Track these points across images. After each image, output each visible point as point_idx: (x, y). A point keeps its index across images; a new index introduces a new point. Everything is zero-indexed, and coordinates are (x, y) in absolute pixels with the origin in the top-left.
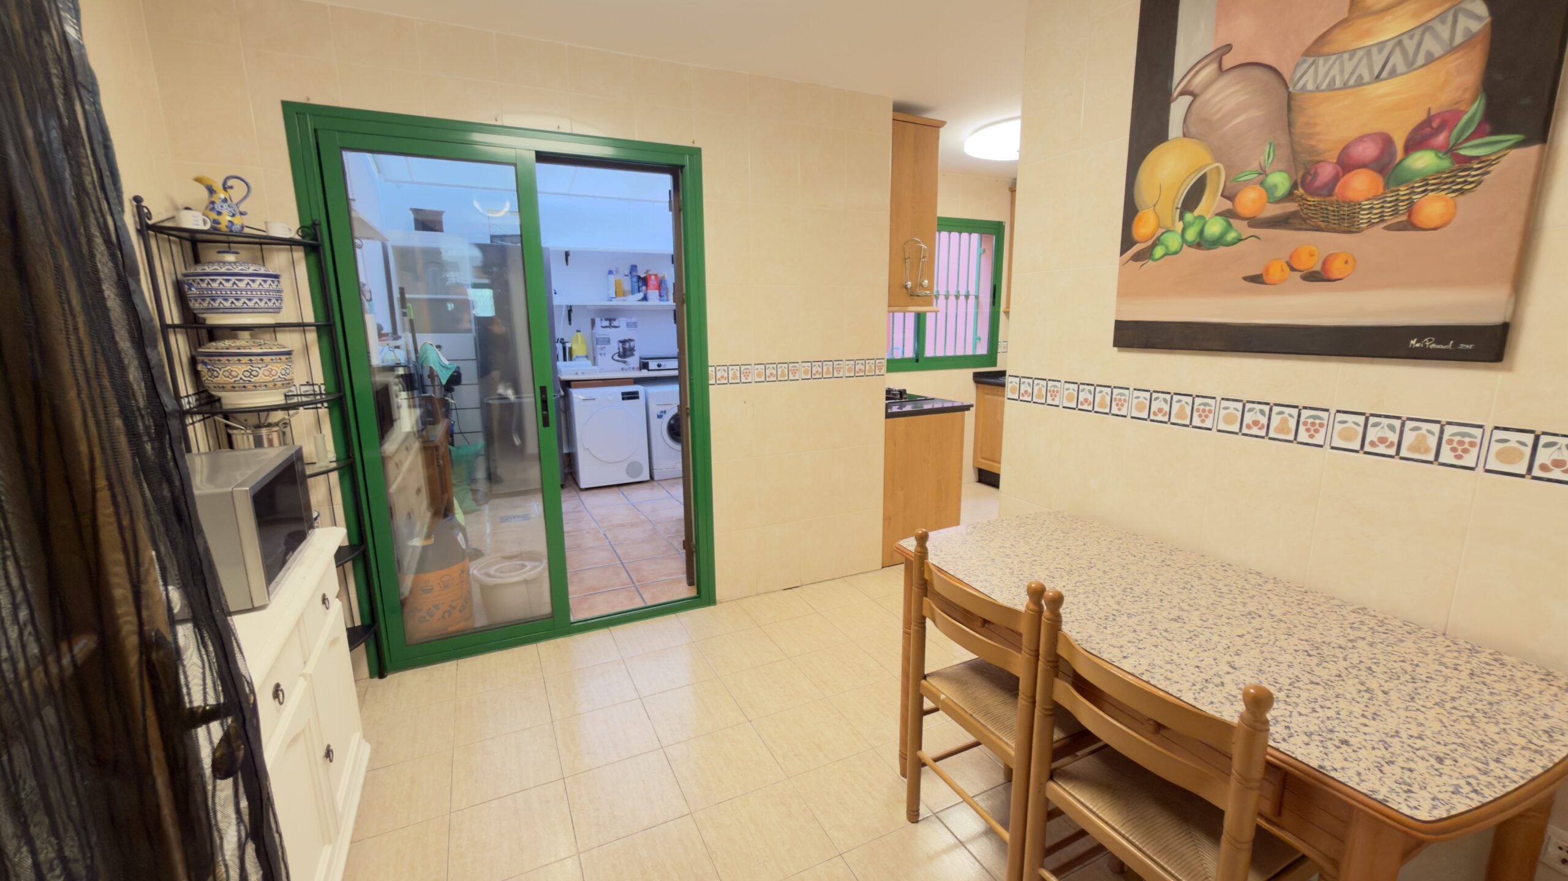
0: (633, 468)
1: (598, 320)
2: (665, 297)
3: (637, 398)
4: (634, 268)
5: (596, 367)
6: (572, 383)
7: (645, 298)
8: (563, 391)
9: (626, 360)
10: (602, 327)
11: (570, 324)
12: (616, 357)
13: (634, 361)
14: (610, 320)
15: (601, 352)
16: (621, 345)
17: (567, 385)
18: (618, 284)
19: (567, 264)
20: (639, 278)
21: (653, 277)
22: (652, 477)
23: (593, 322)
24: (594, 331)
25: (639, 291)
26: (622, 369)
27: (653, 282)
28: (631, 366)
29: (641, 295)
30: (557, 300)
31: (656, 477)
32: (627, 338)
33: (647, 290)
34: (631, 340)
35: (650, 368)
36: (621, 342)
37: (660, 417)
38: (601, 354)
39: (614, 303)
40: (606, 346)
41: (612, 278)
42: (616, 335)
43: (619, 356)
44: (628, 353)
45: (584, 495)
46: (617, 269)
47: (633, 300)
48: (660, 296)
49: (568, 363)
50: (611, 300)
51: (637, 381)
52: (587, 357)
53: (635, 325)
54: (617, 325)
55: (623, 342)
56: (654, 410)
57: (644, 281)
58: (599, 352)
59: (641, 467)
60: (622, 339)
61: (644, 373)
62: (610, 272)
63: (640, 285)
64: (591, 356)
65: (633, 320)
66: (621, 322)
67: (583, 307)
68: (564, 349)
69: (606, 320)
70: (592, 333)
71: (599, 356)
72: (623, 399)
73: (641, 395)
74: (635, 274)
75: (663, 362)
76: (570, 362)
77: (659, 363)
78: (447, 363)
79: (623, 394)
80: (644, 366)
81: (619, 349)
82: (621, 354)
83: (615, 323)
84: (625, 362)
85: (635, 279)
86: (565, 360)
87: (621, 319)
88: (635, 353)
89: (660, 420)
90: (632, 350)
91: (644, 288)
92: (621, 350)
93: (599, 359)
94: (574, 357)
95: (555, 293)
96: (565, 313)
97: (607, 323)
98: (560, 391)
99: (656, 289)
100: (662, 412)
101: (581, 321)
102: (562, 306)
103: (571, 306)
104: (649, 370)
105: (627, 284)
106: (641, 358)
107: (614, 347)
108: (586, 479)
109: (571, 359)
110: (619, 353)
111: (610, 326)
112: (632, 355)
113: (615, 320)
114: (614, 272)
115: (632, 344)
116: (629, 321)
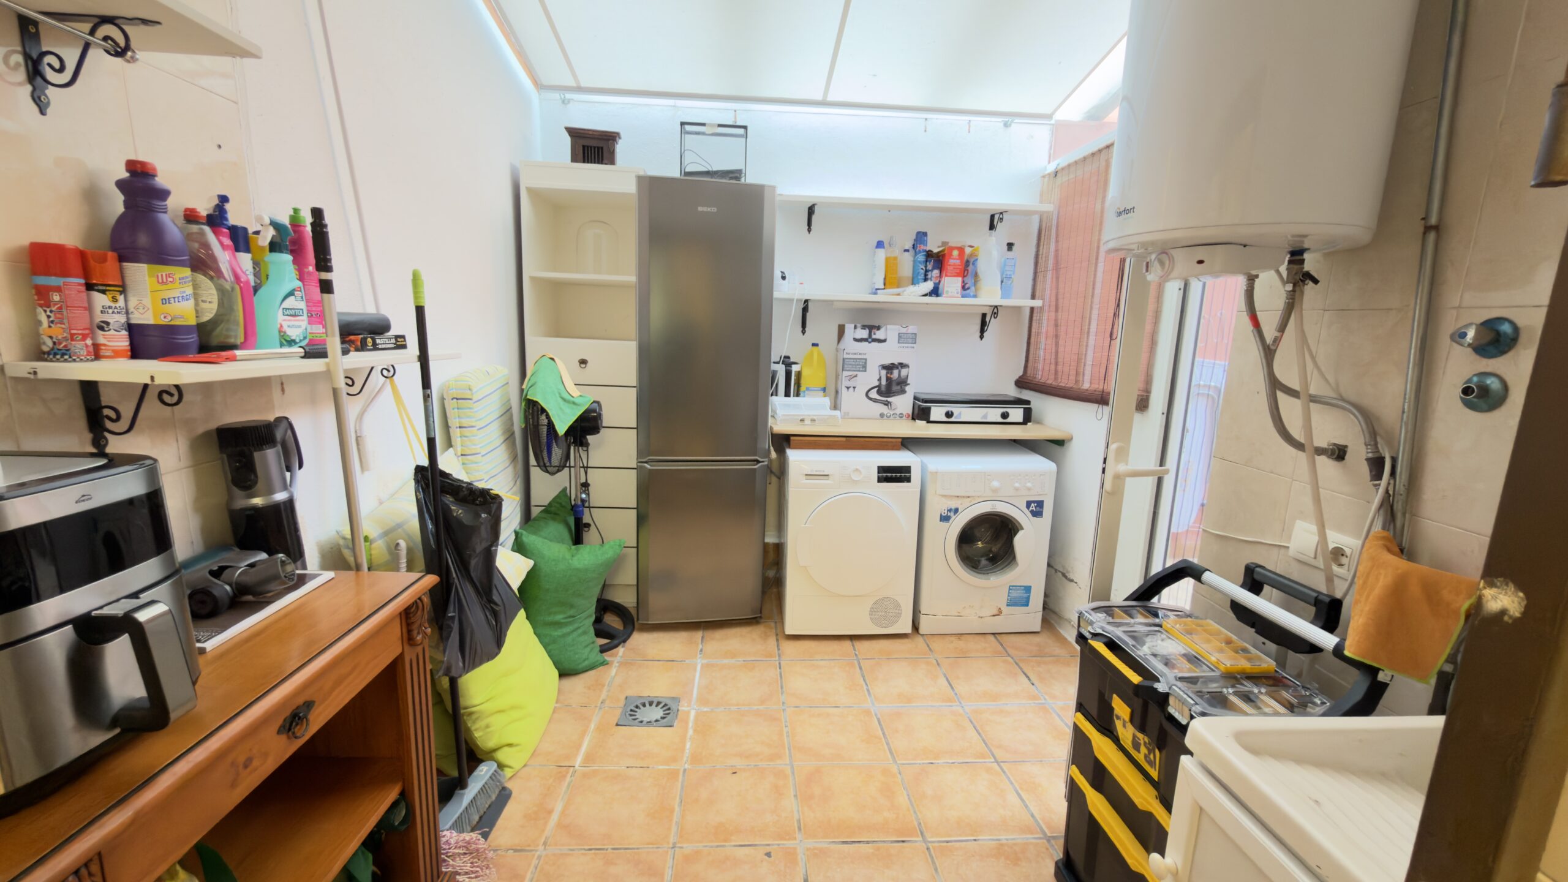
0: (883, 607)
1: (849, 328)
2: (971, 292)
3: (908, 480)
4: (921, 237)
5: (837, 413)
6: (792, 438)
7: (935, 292)
8: (776, 450)
9: (889, 399)
10: (856, 340)
11: (804, 332)
12: (874, 394)
13: (903, 403)
14: (871, 328)
15: (848, 384)
16: (884, 372)
17: (783, 441)
18: (891, 265)
19: (809, 230)
20: (929, 255)
21: (955, 253)
22: (916, 627)
23: (841, 330)
24: (842, 346)
25: (926, 280)
26: (882, 415)
27: (954, 261)
28: (898, 412)
29: (929, 286)
30: (782, 290)
31: (923, 629)
32: (896, 362)
33: (941, 276)
34: (902, 365)
35: (932, 419)
36: (884, 367)
37: (945, 519)
38: (848, 388)
39: (883, 297)
40: (859, 373)
41: (881, 254)
42: (878, 355)
43: (879, 393)
44: (895, 388)
45: (789, 647)
46: (891, 238)
47: (914, 293)
48: (964, 288)
49: (792, 399)
50: (875, 293)
51: (906, 443)
52: (824, 390)
53: (914, 339)
54: (882, 338)
55: (889, 368)
56: (936, 507)
57: (937, 260)
58: (846, 383)
59: (898, 609)
60: (887, 362)
61: (920, 429)
62: (880, 245)
63: (930, 267)
64: (831, 390)
65: (912, 329)
66: (890, 332)
67: (829, 303)
68: (788, 374)
69: (864, 327)
70: (837, 350)
71: (844, 390)
72: (880, 480)
73: (915, 475)
74: (923, 247)
75: (956, 410)
76: (796, 398)
77: (950, 409)
78: (575, 391)
79: (882, 470)
80: (921, 413)
81: (880, 380)
82: (883, 389)
83: (879, 335)
84: (887, 404)
85: (921, 257)
86: (787, 394)
87: (889, 327)
88: (907, 388)
89: (945, 525)
90: (903, 383)
91: (936, 272)
92: (884, 382)
93: (845, 394)
94: (803, 388)
95: (784, 278)
96: (796, 311)
97: (864, 334)
98: (769, 451)
99: (957, 275)
100: (950, 510)
101: (822, 328)
102: (793, 300)
103: (806, 301)
104: (929, 422)
105: (906, 264)
106: (915, 398)
107: (872, 377)
108: (795, 619)
109: (798, 395)
110: (879, 386)
111: (870, 339)
112: (903, 392)
113: (878, 328)
114: (886, 244)
115: (904, 372)
116: (904, 330)
